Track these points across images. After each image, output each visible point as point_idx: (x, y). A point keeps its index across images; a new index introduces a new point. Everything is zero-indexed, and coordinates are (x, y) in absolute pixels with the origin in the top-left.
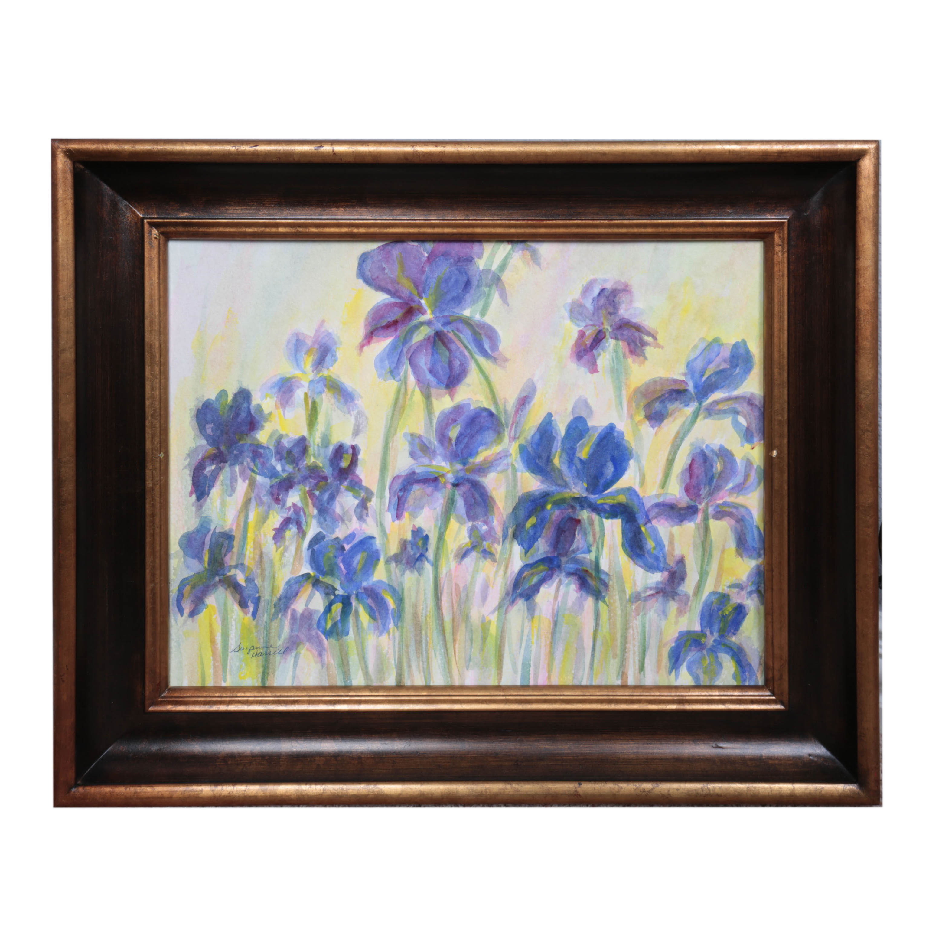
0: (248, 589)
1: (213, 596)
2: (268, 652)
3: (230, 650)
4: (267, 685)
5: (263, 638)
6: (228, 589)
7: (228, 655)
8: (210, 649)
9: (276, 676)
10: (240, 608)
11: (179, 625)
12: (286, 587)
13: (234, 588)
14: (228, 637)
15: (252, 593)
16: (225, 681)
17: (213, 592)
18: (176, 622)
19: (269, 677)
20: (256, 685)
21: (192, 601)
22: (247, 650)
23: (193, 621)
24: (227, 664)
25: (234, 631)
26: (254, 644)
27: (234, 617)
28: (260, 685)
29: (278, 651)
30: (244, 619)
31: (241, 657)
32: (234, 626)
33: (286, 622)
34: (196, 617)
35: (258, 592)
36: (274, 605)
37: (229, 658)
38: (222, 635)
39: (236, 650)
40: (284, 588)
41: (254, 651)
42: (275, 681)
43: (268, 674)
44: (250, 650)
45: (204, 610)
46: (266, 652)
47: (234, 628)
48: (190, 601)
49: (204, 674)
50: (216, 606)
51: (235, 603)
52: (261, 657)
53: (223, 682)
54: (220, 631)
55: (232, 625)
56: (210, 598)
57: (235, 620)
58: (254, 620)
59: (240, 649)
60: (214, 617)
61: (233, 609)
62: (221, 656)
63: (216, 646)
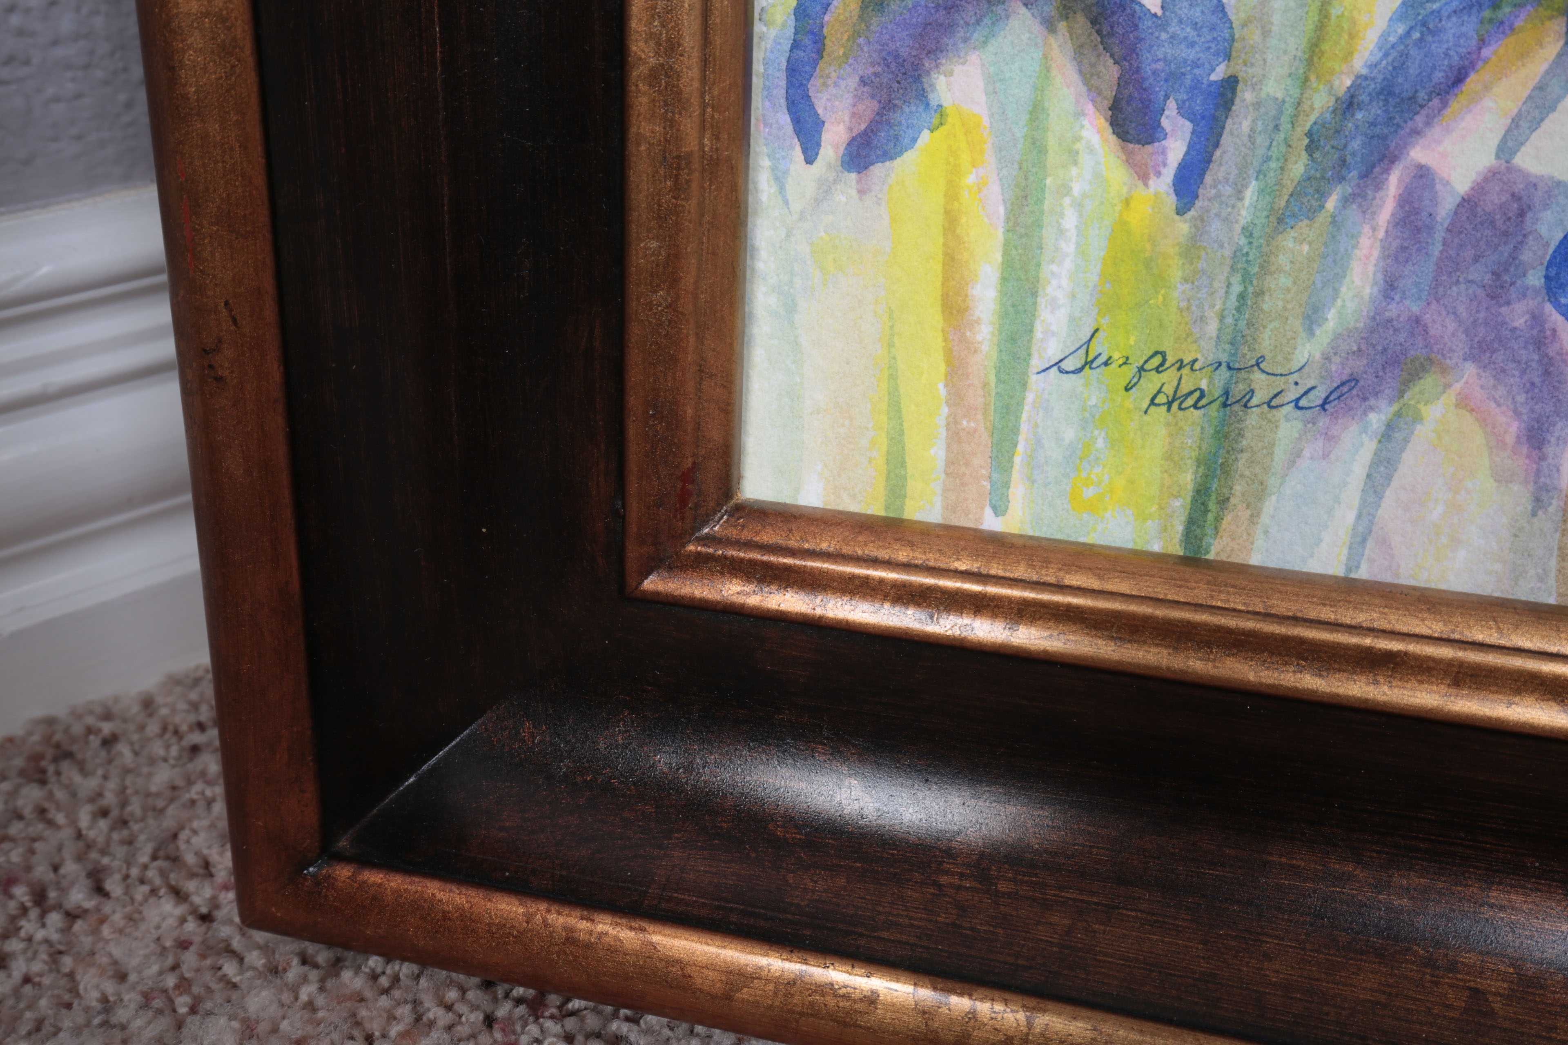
0: (1174, 28)
1: (973, 57)
2: (1239, 390)
3: (1036, 363)
4: (1211, 556)
5: (1222, 318)
6: (1062, 26)
7: (1024, 385)
8: (937, 342)
9: (1265, 519)
10: (1113, 139)
11: (796, 206)
12: (1401, 29)
13: (1094, 22)
14: (1035, 294)
15: (1191, 54)
16: (999, 511)
17: (978, 35)
18: (782, 189)
19: (1228, 518)
20: (1156, 547)
21: (863, 82)
22: (1129, 371)
23: (862, 192)
24: (1016, 430)
25: (1068, 264)
26: (1167, 346)
27: (1077, 189)
28: (1177, 549)
29: (1292, 395)
30: (1127, 202)
31: (1093, 401)
32: (1072, 234)
33: (1365, 241)
34: (878, 170)
35: (1228, 57)
36: (1309, 134)
37: (1030, 397)
38: (1004, 280)
39: (1068, 365)
40: (1384, 36)
41: (1165, 376)
42: (1260, 541)
43: (1224, 502)
44: (1141, 369)
45: (925, 134)
46: (1226, 393)
47: (1069, 247)
48: (853, 82)
49: (903, 464)
50: (985, 121)
51: (1090, 108)
52: (1197, 413)
53: (988, 512)
54: (998, 257)
55: (1061, 232)
56: (958, 69)
57: (1079, 206)
58: (1180, 212)
59: (1088, 364)
60: (970, 180)
61: (1078, 146)
62: (988, 384)
63: (968, 334)
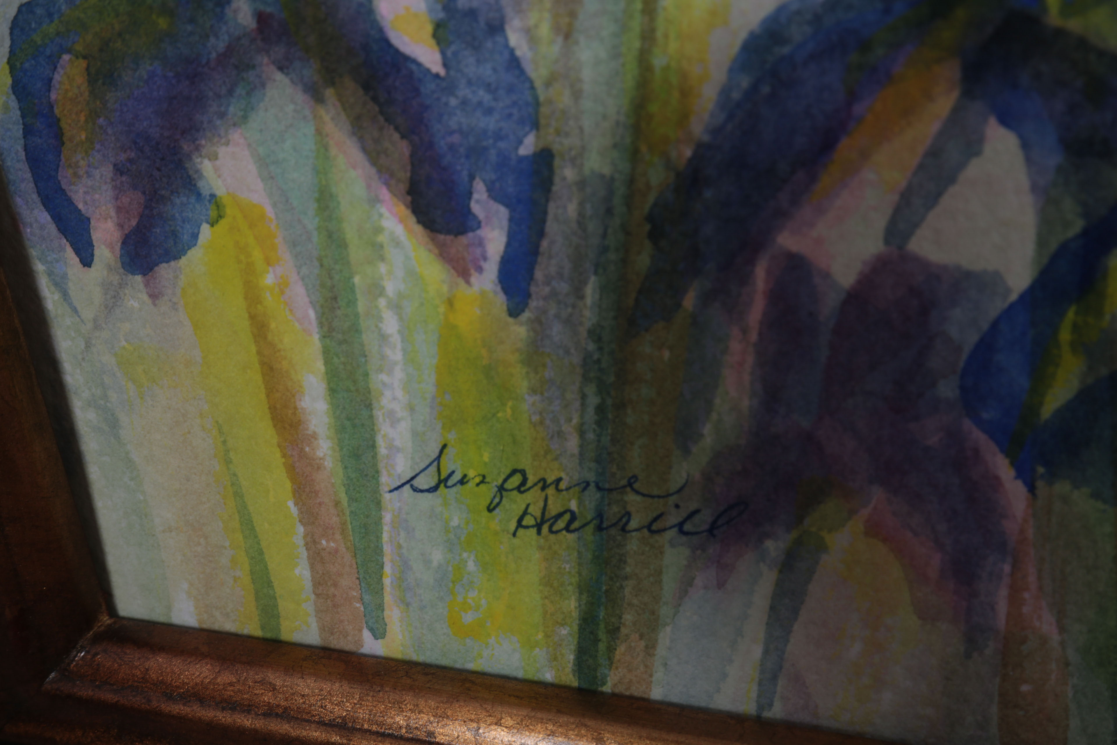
0: (464, 91)
1: (235, 135)
2: (614, 511)
3: (386, 481)
4: (607, 688)
5: (582, 433)
6: (329, 93)
7: (378, 504)
8: (277, 458)
9: (661, 651)
10: (419, 229)
11: (88, 314)
12: (745, 82)
13: (366, 87)
14: (369, 406)
15: (491, 123)
16: (379, 633)
17: (233, 109)
18: (65, 295)
19: (621, 649)
20: (549, 676)
21: (119, 170)
22: (487, 492)
23: (154, 296)
24: (379, 551)
25: (399, 374)
26: (525, 463)
27: (390, 288)
28: (571, 680)
29: (673, 519)
30: (450, 303)
31: (455, 522)
32: (396, 339)
33: (735, 346)
34: (164, 271)
35: (536, 125)
36: (650, 218)
37: (387, 518)
38: (332, 391)
39: (423, 482)
40: (725, 92)
41: (529, 497)
42: (659, 675)
43: (614, 632)
44: (501, 489)
45: (205, 229)
46: (600, 515)
47: (396, 355)
48: (107, 171)
49: (269, 584)
50: (269, 212)
51: (385, 193)
52: (571, 537)
53: (366, 634)
54: (320, 366)
55: (384, 338)
56: (223, 151)
57: (396, 307)
58: (514, 312)
59: (442, 482)
60: (269, 280)
61: (381, 238)
62: (340, 502)
63: (307, 449)
